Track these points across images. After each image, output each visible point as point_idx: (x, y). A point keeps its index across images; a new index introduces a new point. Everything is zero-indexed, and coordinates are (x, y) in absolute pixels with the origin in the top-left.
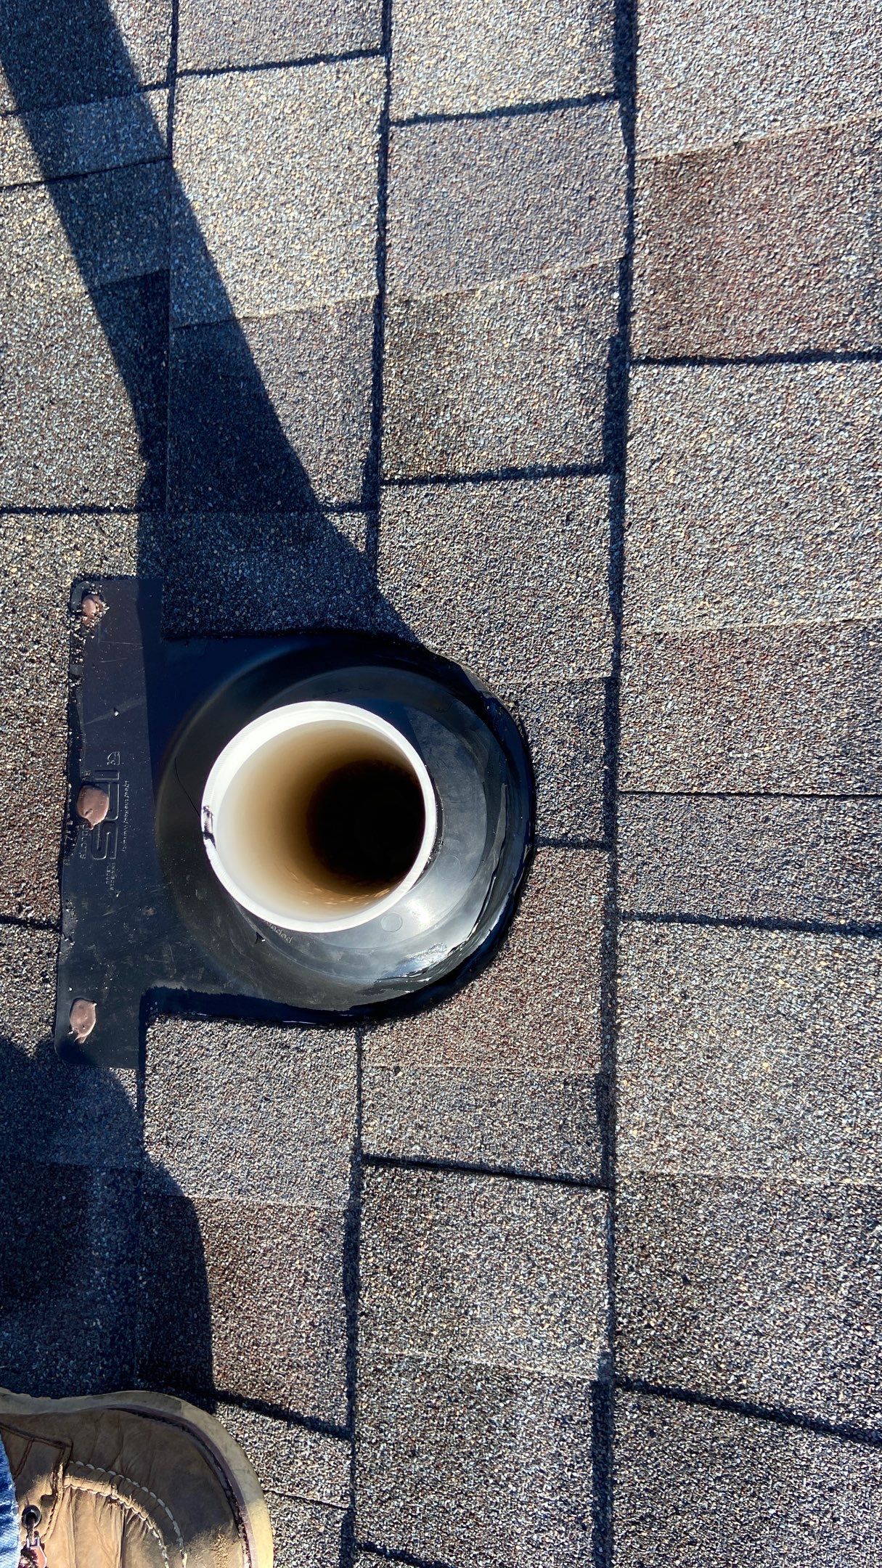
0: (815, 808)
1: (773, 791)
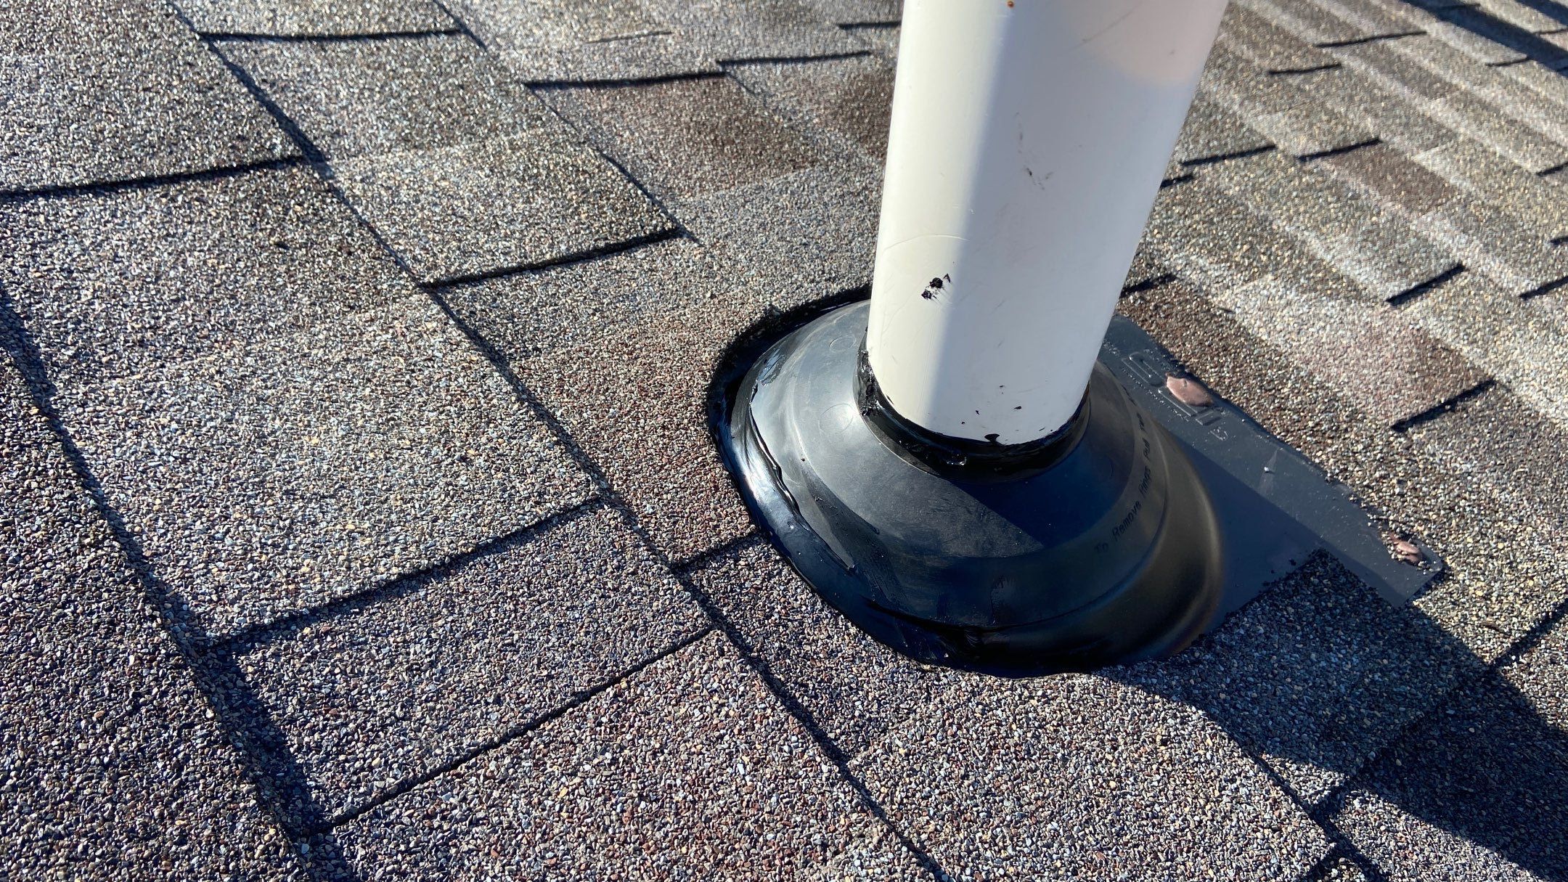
0: (438, 751)
1: (514, 743)
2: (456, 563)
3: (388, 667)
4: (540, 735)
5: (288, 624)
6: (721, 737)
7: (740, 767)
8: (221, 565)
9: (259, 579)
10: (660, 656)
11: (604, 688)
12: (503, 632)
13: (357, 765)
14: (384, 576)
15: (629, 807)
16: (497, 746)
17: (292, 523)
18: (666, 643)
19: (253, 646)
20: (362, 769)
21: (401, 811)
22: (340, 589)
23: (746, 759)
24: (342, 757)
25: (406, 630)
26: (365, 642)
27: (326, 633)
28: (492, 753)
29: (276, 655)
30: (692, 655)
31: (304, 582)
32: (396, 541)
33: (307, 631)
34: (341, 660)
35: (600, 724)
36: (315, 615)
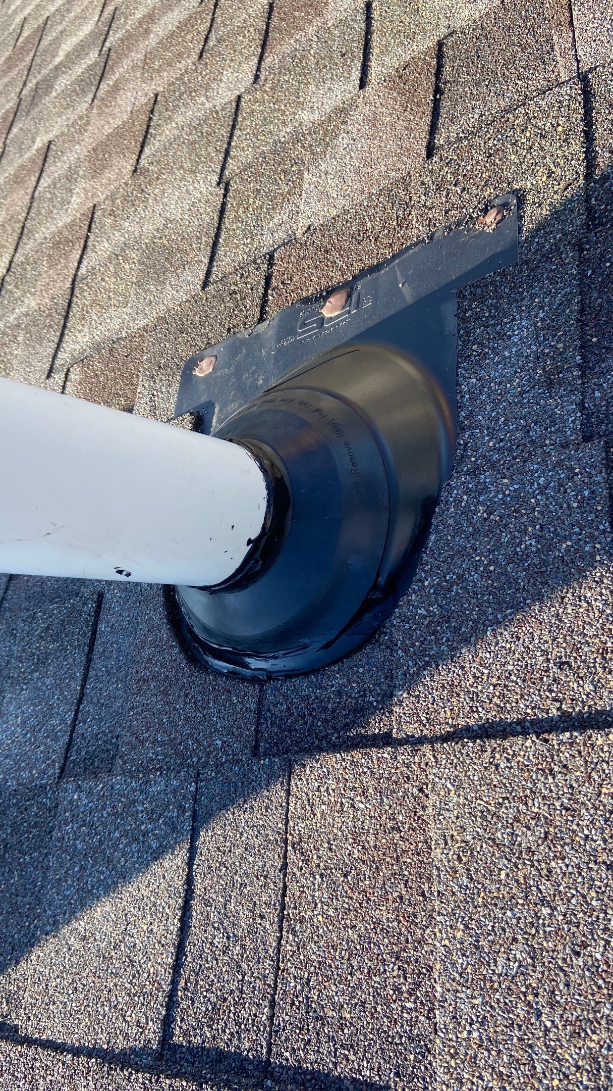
2: (189, 881)
3: (217, 963)
4: (289, 907)
5: (171, 1002)
6: (342, 803)
7: (361, 806)
8: (128, 1014)
9: (144, 999)
10: (288, 804)
11: (286, 851)
12: (234, 884)
13: (250, 1021)
14: (176, 929)
15: (346, 888)
16: (281, 937)
17: (129, 957)
18: (283, 794)
19: (172, 1028)
20: (253, 1020)
21: (283, 1017)
22: (169, 959)
23: (359, 798)
24: (243, 1027)
25: (206, 938)
26: (201, 966)
27: (186, 984)
28: (283, 942)
29: (182, 1020)
30: (296, 785)
31: (157, 976)
32: (163, 908)
33: (179, 993)
34: (201, 987)
35: (301, 869)
36: (174, 983)
